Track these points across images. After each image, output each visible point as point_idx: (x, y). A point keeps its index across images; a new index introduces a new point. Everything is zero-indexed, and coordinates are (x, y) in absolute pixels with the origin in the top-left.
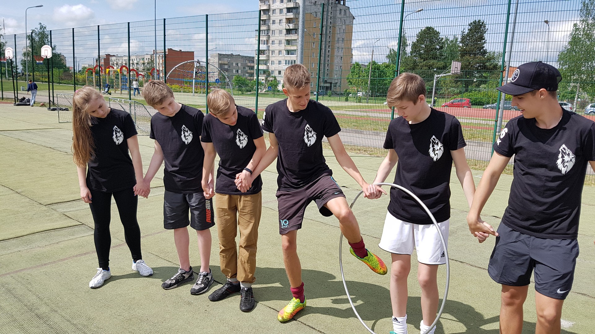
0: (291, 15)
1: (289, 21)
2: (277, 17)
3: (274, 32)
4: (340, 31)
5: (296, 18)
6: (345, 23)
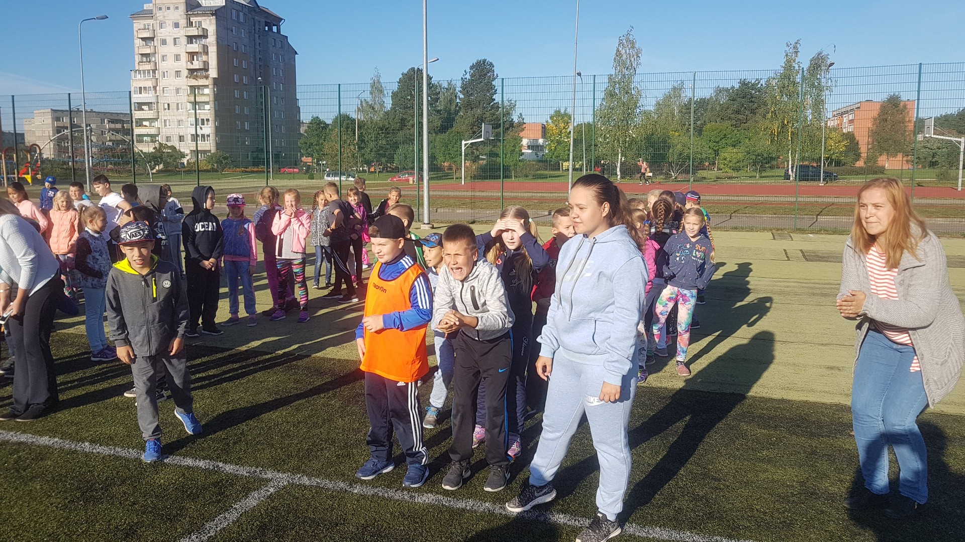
0: (195, 47)
1: (192, 55)
2: (169, 50)
3: (166, 73)
4: (276, 73)
5: (204, 52)
6: (284, 60)
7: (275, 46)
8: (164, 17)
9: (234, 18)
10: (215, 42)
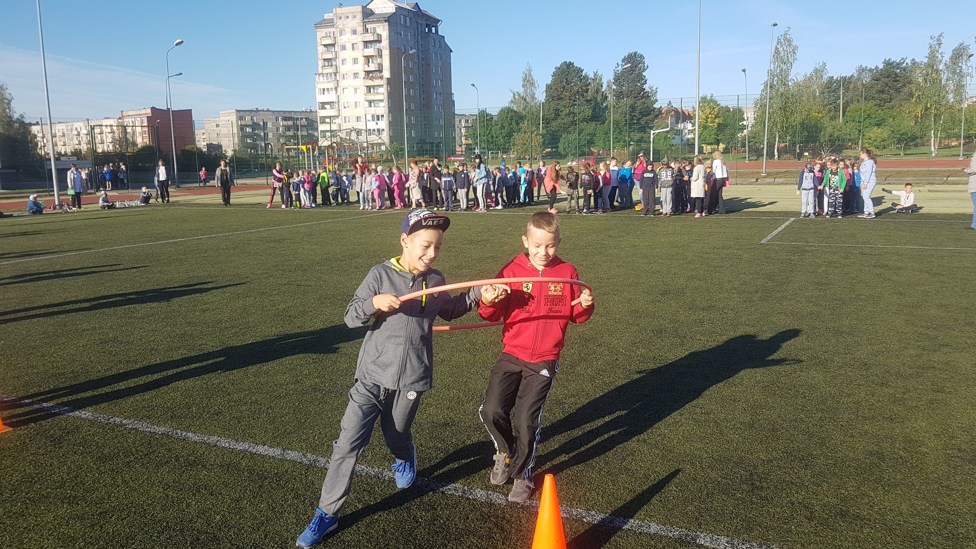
0: (370, 51)
1: (368, 58)
2: (348, 54)
3: (345, 75)
4: (436, 70)
5: (379, 55)
6: (441, 58)
7: (434, 46)
8: (344, 25)
9: (402, 23)
10: (388, 46)
